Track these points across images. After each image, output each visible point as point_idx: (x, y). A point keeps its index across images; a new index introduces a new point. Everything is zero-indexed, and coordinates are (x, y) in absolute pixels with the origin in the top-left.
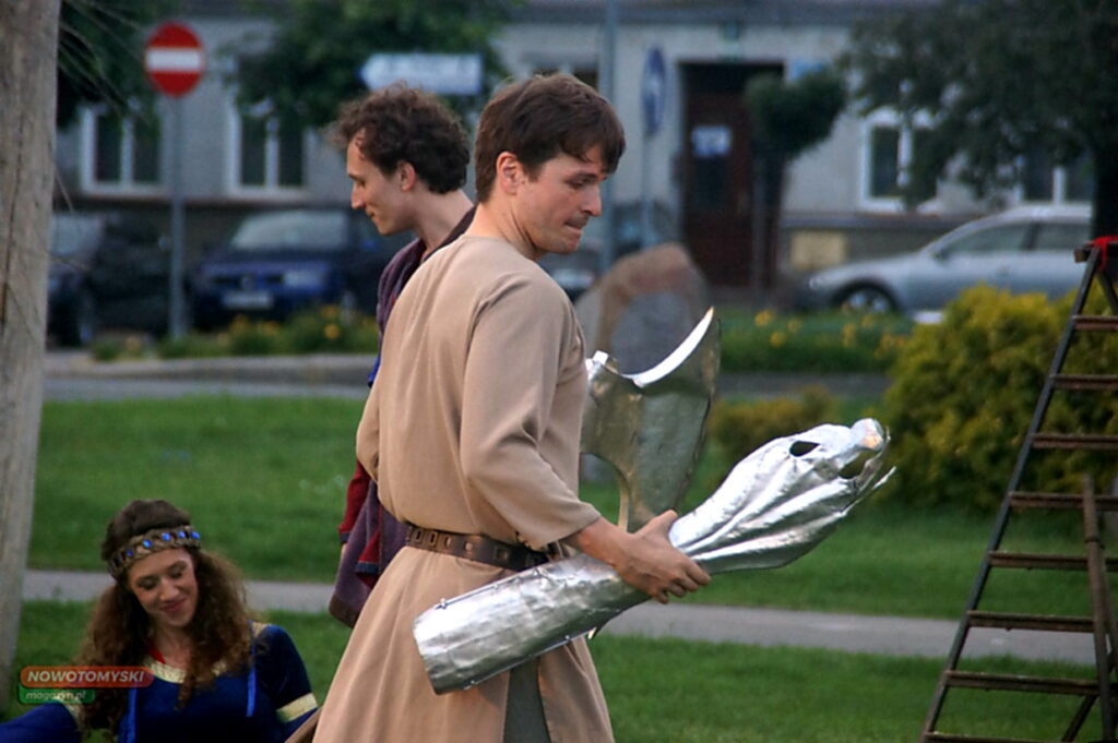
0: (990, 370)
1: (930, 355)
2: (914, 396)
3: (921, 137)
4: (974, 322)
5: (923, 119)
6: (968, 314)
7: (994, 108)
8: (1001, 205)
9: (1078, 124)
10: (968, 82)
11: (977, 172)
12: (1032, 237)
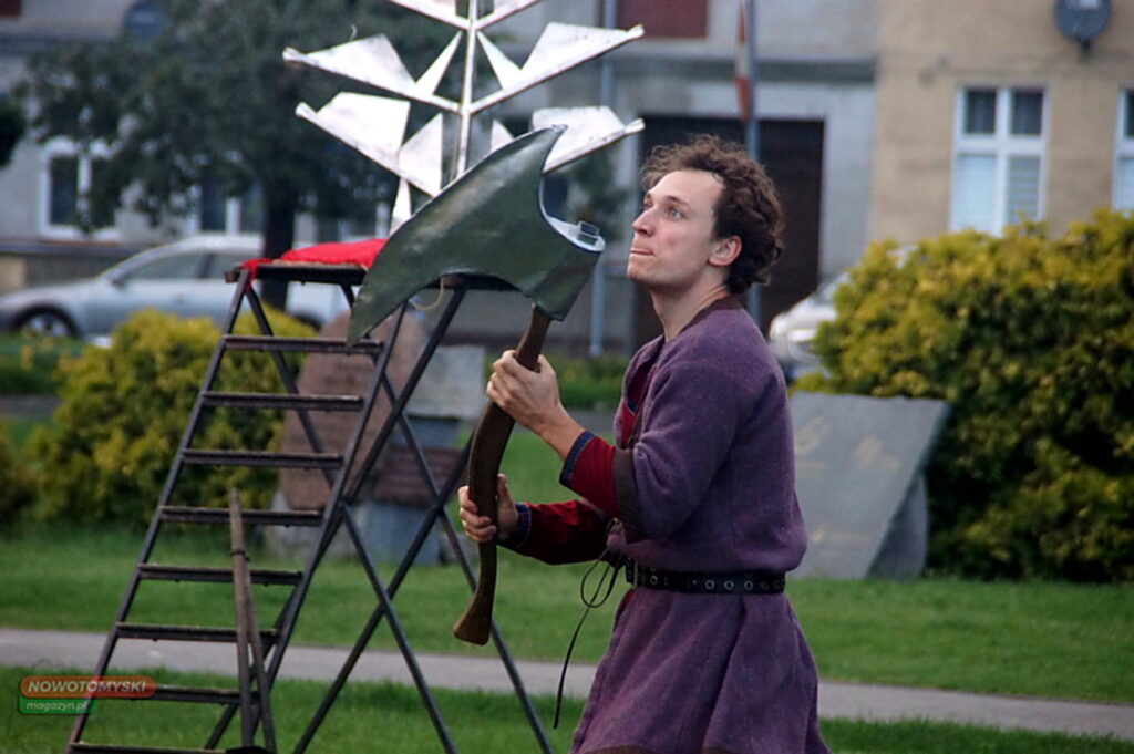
0: (157, 392)
1: (100, 376)
2: (82, 416)
3: (98, 166)
4: (141, 345)
5: (99, 148)
6: (137, 336)
7: (167, 139)
8: (175, 234)
9: (247, 157)
10: (143, 114)
11: (152, 202)
12: (206, 266)
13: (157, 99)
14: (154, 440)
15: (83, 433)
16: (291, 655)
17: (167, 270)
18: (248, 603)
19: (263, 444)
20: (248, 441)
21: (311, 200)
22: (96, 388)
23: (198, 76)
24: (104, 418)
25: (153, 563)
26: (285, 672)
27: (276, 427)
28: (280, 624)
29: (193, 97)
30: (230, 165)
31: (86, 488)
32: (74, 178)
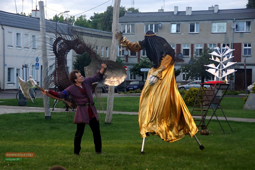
3: (187, 75)
4: (191, 90)
5: (187, 73)
7: (193, 72)
8: (194, 80)
9: (200, 74)
10: (191, 70)
11: (192, 78)
12: (196, 83)
13: (192, 69)
14: (193, 98)
15: (187, 98)
16: (206, 117)
17: (193, 83)
18: (202, 113)
19: (202, 99)
20: (201, 98)
21: (206, 77)
22: (188, 94)
23: (195, 67)
24: (188, 97)
25: (194, 109)
26: (206, 118)
27: (203, 97)
28: (205, 114)
29: (195, 68)
30: (198, 74)
31: (187, 102)
32: (185, 76)
